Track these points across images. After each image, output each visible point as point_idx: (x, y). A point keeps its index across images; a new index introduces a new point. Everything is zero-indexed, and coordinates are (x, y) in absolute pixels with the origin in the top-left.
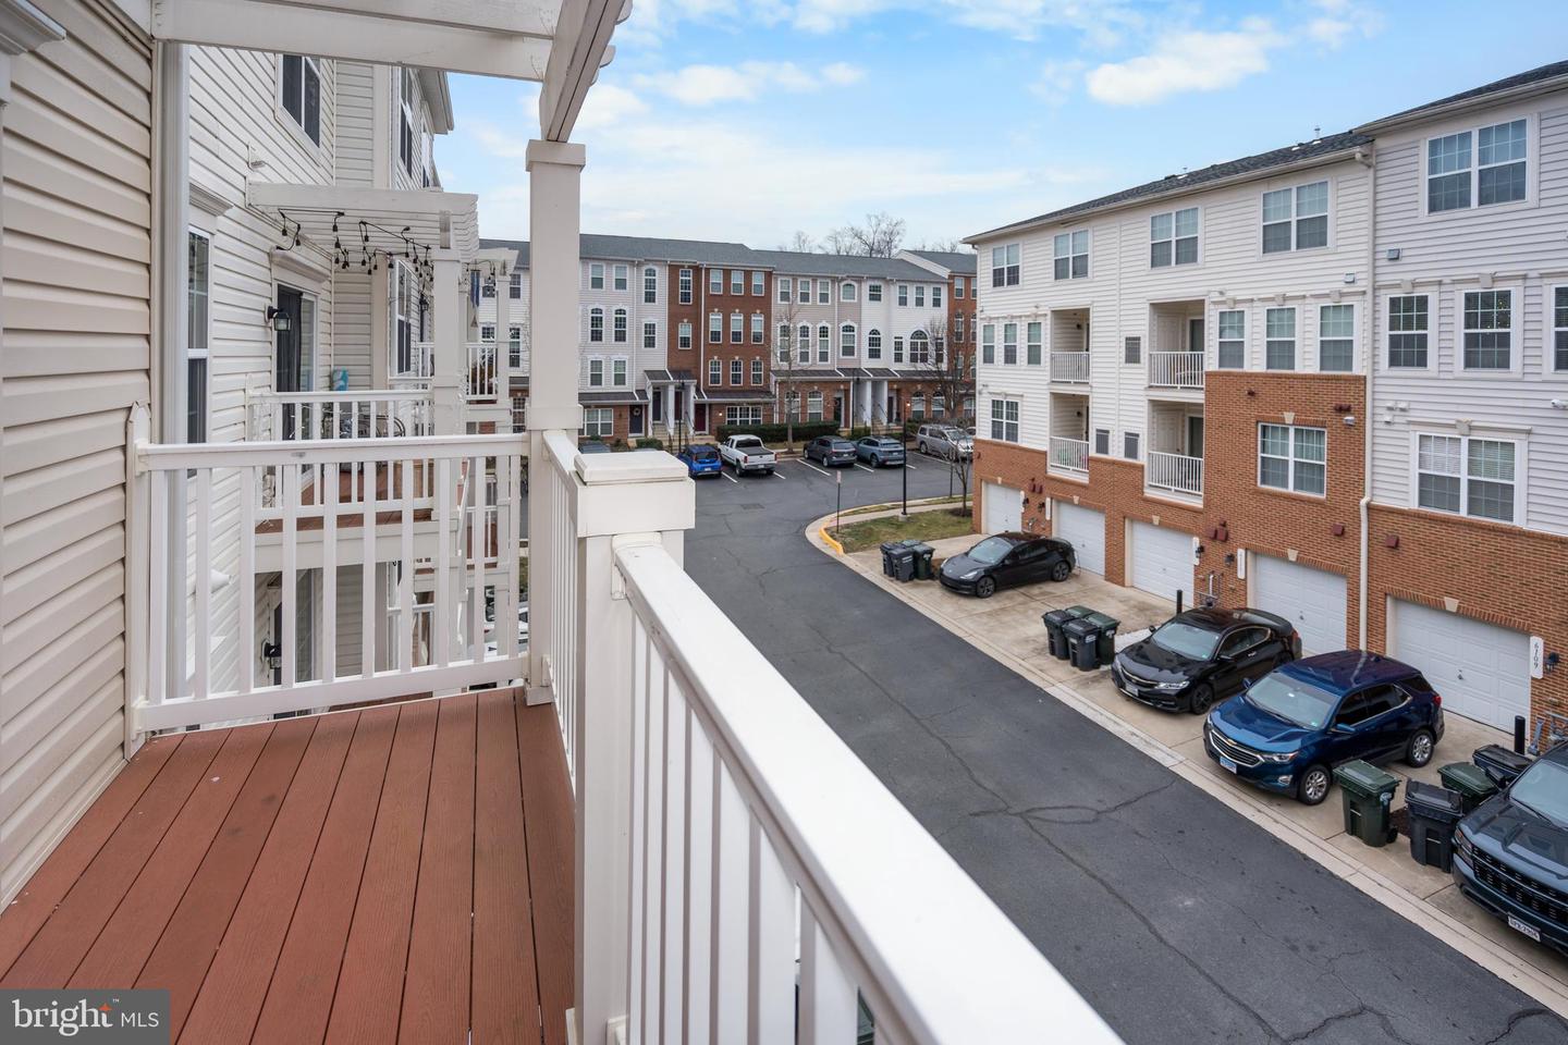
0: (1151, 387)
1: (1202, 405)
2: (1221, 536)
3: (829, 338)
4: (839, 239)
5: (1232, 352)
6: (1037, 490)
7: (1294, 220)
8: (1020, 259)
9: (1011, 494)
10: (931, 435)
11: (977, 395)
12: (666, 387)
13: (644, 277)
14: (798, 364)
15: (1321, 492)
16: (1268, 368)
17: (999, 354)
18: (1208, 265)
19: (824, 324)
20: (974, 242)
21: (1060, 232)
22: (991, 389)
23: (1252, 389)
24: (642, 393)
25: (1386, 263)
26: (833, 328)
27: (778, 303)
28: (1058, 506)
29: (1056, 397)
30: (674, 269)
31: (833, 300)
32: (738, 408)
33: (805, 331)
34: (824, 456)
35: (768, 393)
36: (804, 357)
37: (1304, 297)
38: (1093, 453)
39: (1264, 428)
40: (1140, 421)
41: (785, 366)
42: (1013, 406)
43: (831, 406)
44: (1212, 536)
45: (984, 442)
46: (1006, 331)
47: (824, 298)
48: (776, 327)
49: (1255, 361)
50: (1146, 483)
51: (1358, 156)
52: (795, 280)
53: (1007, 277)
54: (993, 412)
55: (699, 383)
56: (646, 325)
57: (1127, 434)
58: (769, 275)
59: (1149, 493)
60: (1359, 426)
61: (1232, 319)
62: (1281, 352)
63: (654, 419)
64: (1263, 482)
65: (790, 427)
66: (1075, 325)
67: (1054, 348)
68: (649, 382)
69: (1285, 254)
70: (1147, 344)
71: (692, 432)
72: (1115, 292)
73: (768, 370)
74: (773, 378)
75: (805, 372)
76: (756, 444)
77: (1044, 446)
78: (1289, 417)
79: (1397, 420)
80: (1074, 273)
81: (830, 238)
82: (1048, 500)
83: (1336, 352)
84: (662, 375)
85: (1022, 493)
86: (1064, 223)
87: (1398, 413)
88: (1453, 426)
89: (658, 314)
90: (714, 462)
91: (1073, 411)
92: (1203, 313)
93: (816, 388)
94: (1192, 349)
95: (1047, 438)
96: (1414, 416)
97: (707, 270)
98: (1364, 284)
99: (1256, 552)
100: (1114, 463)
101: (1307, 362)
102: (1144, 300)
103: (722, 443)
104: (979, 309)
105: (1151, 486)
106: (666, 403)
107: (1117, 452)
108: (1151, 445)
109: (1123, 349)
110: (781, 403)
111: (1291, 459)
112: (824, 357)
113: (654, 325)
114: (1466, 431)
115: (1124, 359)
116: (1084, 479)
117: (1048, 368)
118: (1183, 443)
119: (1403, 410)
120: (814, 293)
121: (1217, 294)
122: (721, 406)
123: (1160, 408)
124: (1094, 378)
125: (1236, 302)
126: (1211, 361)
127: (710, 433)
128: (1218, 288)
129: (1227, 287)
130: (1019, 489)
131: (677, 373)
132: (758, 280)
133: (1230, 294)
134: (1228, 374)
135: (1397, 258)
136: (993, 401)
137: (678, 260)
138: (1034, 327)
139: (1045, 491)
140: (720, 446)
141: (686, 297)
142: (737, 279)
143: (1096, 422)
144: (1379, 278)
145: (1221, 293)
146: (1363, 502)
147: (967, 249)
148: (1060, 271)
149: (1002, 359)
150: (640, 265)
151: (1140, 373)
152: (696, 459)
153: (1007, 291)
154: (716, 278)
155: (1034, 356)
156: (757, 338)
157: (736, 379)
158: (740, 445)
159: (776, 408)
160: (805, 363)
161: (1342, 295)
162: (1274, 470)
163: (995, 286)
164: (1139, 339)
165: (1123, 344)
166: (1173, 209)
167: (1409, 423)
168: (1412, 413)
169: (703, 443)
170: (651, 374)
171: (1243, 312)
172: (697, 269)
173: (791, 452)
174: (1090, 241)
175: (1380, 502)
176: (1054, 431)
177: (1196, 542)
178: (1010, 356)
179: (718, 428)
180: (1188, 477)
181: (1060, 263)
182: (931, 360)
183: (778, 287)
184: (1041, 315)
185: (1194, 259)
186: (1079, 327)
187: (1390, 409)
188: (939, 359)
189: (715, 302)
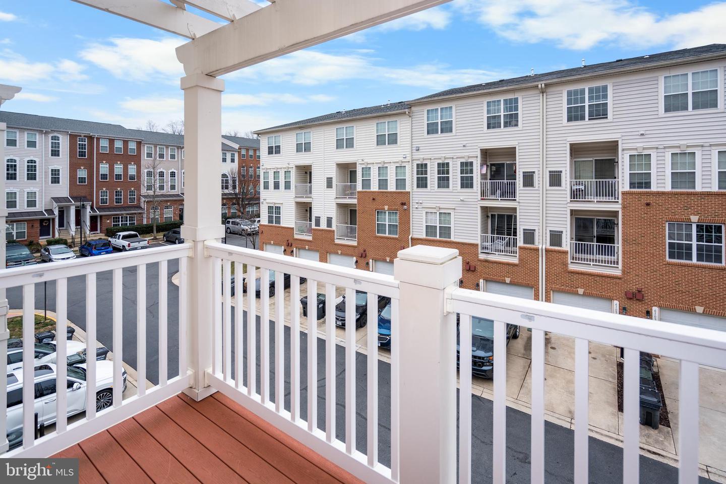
0: (337, 198)
1: (356, 204)
2: (364, 256)
3: (176, 178)
4: (175, 126)
5: (366, 183)
6: (290, 245)
7: (387, 133)
8: (281, 142)
9: (278, 248)
10: (232, 224)
11: (261, 204)
12: (68, 208)
13: (50, 141)
14: (158, 192)
15: (397, 235)
16: (379, 189)
17: (271, 185)
18: (358, 149)
19: (173, 170)
20: (259, 133)
21: (299, 131)
22: (267, 201)
23: (374, 197)
24: (50, 211)
25: (415, 151)
26: (178, 173)
27: (144, 158)
28: (299, 251)
29: (297, 203)
30: (73, 137)
31: (178, 158)
32: (120, 217)
33: (162, 174)
34: (176, 239)
35: (139, 207)
36: (162, 187)
37: (390, 162)
38: (314, 227)
39: (378, 212)
40: (333, 212)
41: (151, 193)
42: (278, 208)
43: (178, 212)
44: (360, 256)
45: (264, 225)
46: (274, 175)
47: (173, 157)
48: (144, 171)
49: (374, 187)
50: (336, 237)
51: (407, 112)
52: (156, 147)
53: (274, 150)
54: (269, 211)
55: (93, 204)
56: (52, 170)
57: (327, 218)
58: (139, 144)
59: (337, 241)
60: (408, 210)
61: (366, 170)
62: (383, 183)
63: (59, 227)
64: (378, 233)
65: (155, 225)
66: (306, 172)
67: (296, 182)
68: (55, 204)
69: (384, 146)
70: (335, 180)
71: (88, 232)
72: (322, 159)
73: (139, 195)
74: (143, 199)
75: (162, 195)
76: (135, 236)
77: (292, 225)
78: (386, 207)
79: (419, 207)
80: (305, 150)
81: (168, 125)
82: (295, 249)
83: (401, 183)
84: (65, 199)
85: (283, 247)
86: (300, 128)
87: (419, 204)
88: (435, 208)
89: (62, 163)
90: (108, 248)
91: (305, 209)
92: (356, 168)
93: (169, 204)
94: (350, 183)
95: (294, 222)
96: (424, 205)
97: (98, 139)
98: (409, 159)
99: (376, 260)
100: (322, 230)
101: (392, 187)
102: (334, 162)
103: (111, 237)
104: (261, 164)
105: (337, 238)
106: (68, 217)
107: (323, 225)
108: (337, 222)
109: (326, 182)
110: (148, 213)
111: (387, 223)
112: (173, 187)
113: (59, 170)
114: (438, 210)
115: (326, 187)
116: (310, 238)
117: (294, 191)
118: (348, 220)
119: (421, 203)
120: (167, 154)
121: (361, 161)
122: (108, 217)
123: (341, 206)
124: (314, 194)
125: (368, 164)
126: (359, 188)
127: (101, 232)
128: (361, 158)
129: (365, 158)
130: (282, 246)
131: (76, 199)
132: (132, 146)
133: (366, 161)
134: (366, 192)
135: (418, 150)
136: (269, 206)
137: (76, 131)
138: (287, 173)
139: (293, 245)
140: (110, 239)
141: (82, 154)
142: (118, 144)
143: (314, 214)
144: (413, 156)
145: (363, 160)
146: (410, 237)
147: (255, 136)
148: (299, 148)
149: (273, 187)
150: (47, 133)
151: (333, 192)
152: (95, 248)
153: (274, 157)
154: (104, 143)
155: (287, 186)
156: (132, 178)
157: (118, 201)
158: (124, 237)
159: (145, 216)
160: (162, 191)
161: (402, 162)
162: (381, 228)
163: (269, 154)
164: (332, 178)
165: (326, 180)
166: (345, 126)
167: (423, 208)
168: (423, 204)
169: (98, 238)
170: (57, 200)
171: (370, 168)
172: (91, 138)
173: (155, 239)
174: (311, 136)
175: (415, 236)
176: (297, 219)
177: (355, 259)
178: (277, 186)
179: (107, 229)
180: (351, 233)
181: (298, 145)
182: (230, 188)
183: (145, 150)
184: (290, 168)
185: (353, 147)
186: (306, 173)
187: (417, 203)
188: (234, 187)
189: (102, 157)
